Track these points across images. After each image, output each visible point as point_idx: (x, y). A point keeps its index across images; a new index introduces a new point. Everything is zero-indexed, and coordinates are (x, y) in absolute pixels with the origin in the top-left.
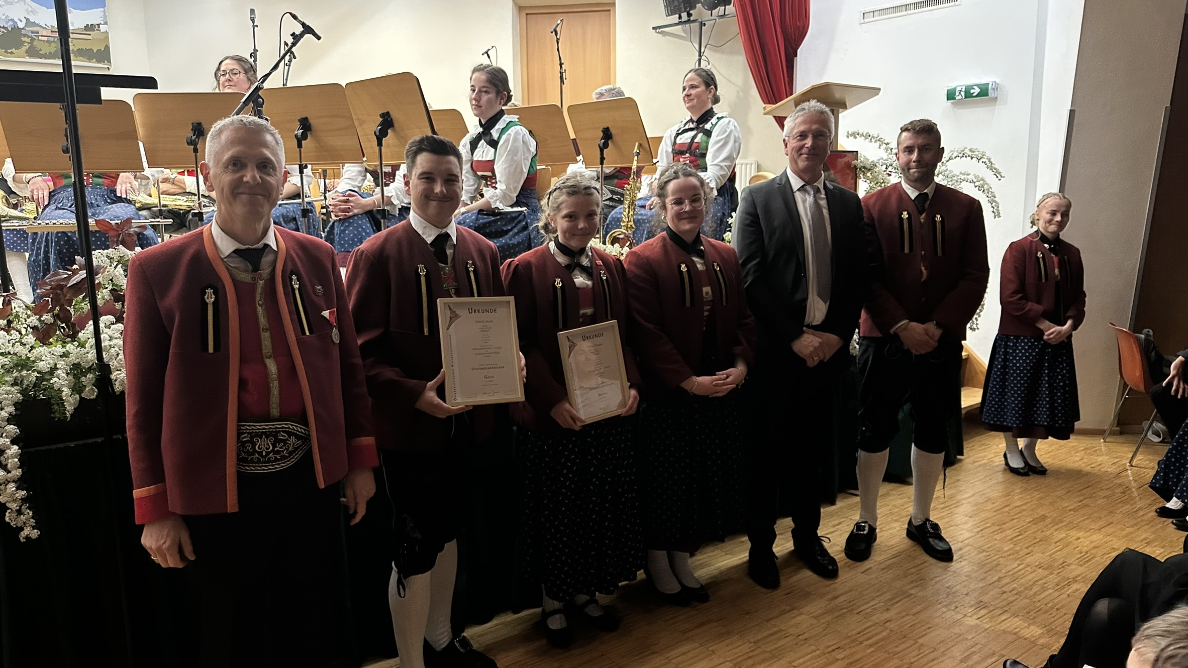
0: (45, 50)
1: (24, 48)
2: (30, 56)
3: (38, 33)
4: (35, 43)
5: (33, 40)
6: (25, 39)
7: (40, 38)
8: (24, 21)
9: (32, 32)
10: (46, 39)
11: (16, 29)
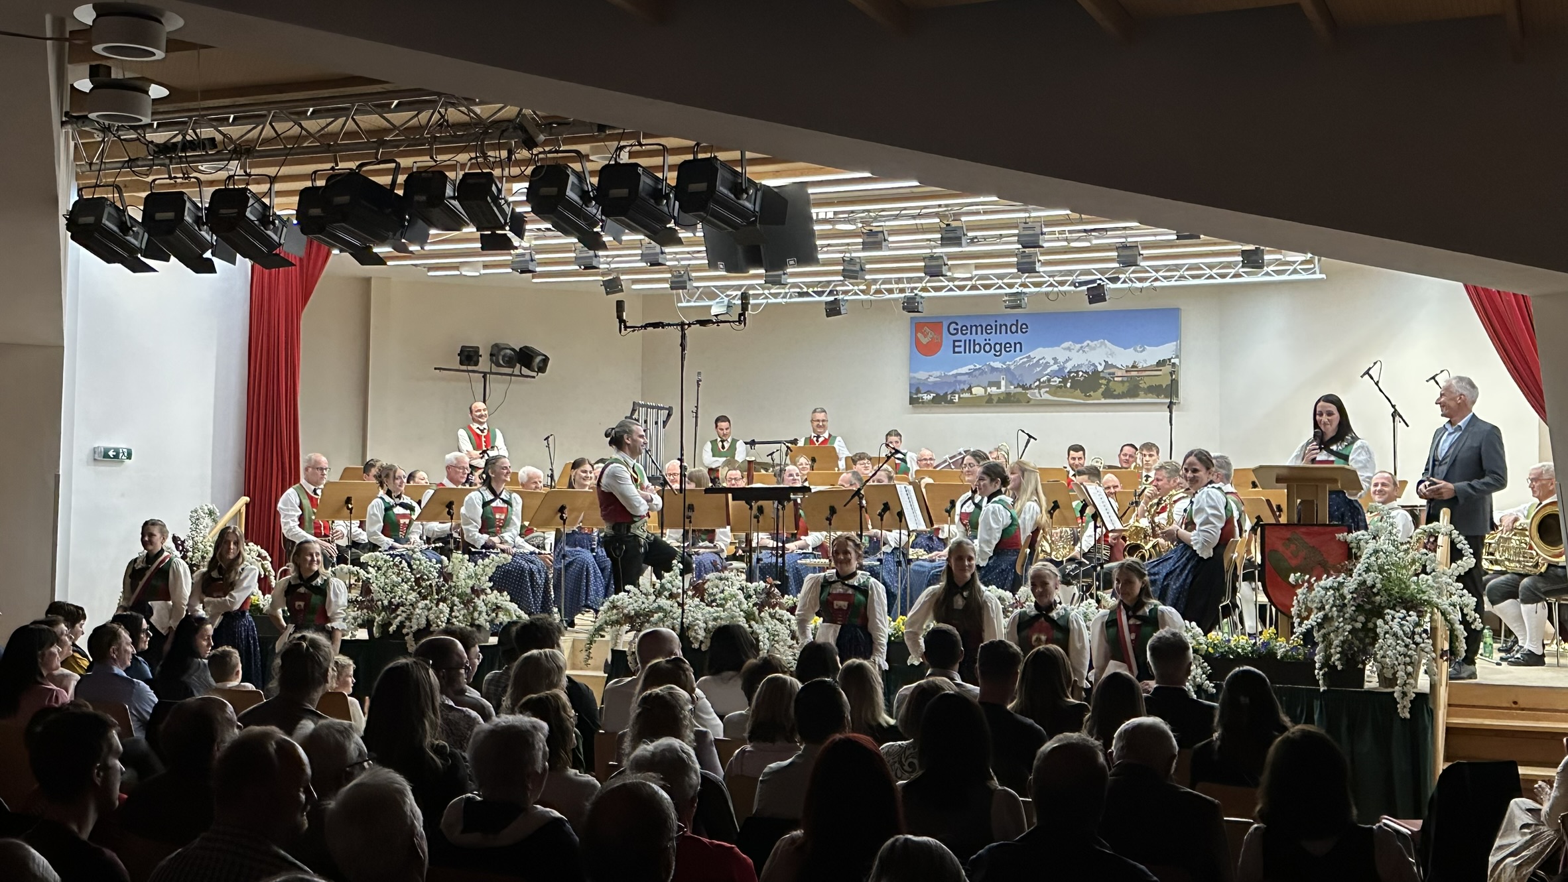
0: (1119, 389)
1: (1101, 390)
2: (1105, 398)
3: (1114, 374)
4: (1111, 384)
5: (1109, 381)
6: (1104, 382)
7: (1116, 379)
8: (1104, 364)
9: (1109, 374)
10: (1120, 379)
11: (1096, 372)
